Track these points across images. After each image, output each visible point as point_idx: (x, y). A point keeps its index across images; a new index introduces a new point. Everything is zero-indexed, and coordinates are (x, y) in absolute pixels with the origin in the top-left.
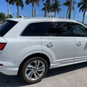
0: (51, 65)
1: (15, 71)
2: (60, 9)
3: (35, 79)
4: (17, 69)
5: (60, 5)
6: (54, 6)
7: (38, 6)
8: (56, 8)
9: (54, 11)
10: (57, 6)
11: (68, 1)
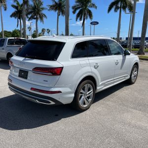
0: (98, 88)
1: (71, 98)
2: (45, 16)
3: (86, 106)
4: (73, 95)
5: (43, 9)
6: (32, 10)
7: (5, 10)
8: (38, 13)
9: (35, 19)
10: (39, 10)
11: (55, 2)
